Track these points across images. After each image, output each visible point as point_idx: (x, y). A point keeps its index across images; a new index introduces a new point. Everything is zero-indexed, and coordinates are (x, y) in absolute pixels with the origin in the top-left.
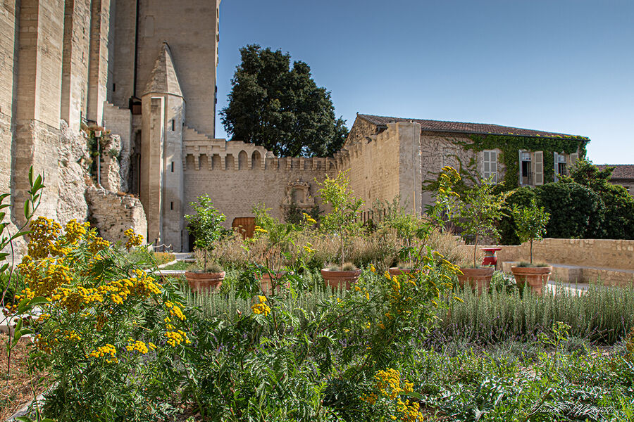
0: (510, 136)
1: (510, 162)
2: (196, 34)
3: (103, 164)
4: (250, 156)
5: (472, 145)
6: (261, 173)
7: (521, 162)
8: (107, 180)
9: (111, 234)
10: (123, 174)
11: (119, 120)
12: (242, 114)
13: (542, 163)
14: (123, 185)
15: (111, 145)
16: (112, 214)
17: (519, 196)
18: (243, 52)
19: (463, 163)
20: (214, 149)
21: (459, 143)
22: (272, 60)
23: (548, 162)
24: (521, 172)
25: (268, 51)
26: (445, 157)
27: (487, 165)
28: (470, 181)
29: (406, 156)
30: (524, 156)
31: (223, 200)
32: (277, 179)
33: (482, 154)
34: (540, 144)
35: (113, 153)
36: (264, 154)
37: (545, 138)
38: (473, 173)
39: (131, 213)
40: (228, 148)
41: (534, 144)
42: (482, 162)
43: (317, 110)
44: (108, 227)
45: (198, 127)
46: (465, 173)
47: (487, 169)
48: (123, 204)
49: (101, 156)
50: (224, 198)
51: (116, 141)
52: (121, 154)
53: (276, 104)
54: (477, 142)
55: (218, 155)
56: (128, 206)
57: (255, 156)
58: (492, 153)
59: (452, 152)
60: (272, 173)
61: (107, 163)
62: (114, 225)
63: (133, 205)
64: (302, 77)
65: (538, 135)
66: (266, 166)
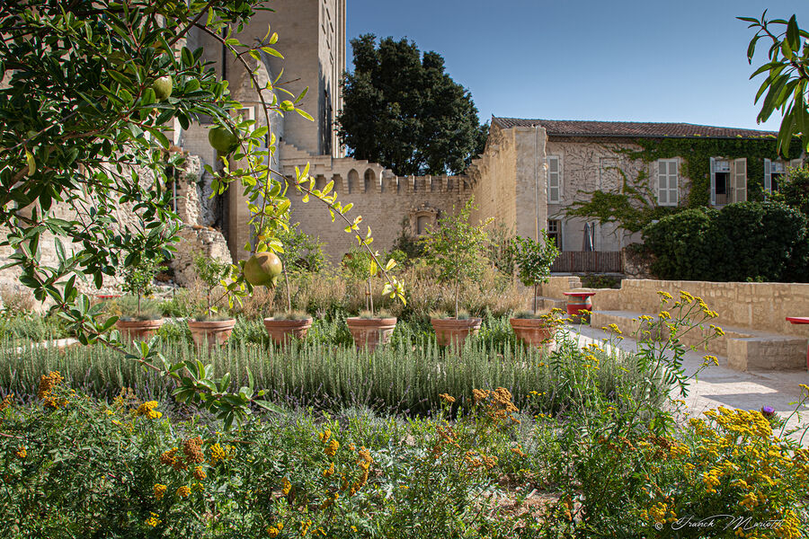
0: (697, 138)
1: (696, 175)
2: (295, 25)
3: (179, 191)
4: (361, 176)
5: (642, 153)
6: (377, 197)
7: (713, 174)
8: (184, 210)
9: (187, 275)
10: (206, 203)
11: (200, 137)
12: (352, 124)
13: (745, 174)
14: (206, 216)
15: (188, 169)
16: (187, 252)
17: (685, 222)
18: (355, 44)
19: (629, 178)
20: (318, 168)
21: (623, 150)
22: (393, 53)
23: (755, 173)
24: (713, 187)
25: (389, 42)
26: (603, 171)
27: (663, 180)
28: (638, 201)
29: (526, 171)
30: (718, 165)
31: (331, 232)
32: (397, 204)
33: (656, 165)
34: (742, 148)
35: (191, 179)
36: (380, 173)
37: (751, 140)
38: (643, 190)
39: (209, 250)
40: (334, 166)
41: (734, 148)
42: (657, 176)
43: (450, 113)
44: (184, 266)
45: (300, 142)
46: (630, 191)
47: (663, 185)
48: (199, 239)
49: (177, 182)
50: (332, 229)
51: (194, 163)
52: (202, 178)
53: (395, 108)
54: (649, 148)
55: (323, 176)
56: (205, 241)
57: (369, 175)
58: (670, 163)
59: (613, 163)
60: (390, 197)
61: (184, 191)
62: (189, 264)
63: (211, 240)
64: (430, 73)
65: (739, 135)
66: (383, 187)
